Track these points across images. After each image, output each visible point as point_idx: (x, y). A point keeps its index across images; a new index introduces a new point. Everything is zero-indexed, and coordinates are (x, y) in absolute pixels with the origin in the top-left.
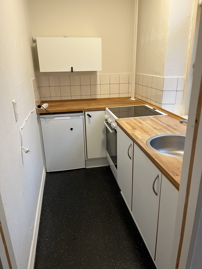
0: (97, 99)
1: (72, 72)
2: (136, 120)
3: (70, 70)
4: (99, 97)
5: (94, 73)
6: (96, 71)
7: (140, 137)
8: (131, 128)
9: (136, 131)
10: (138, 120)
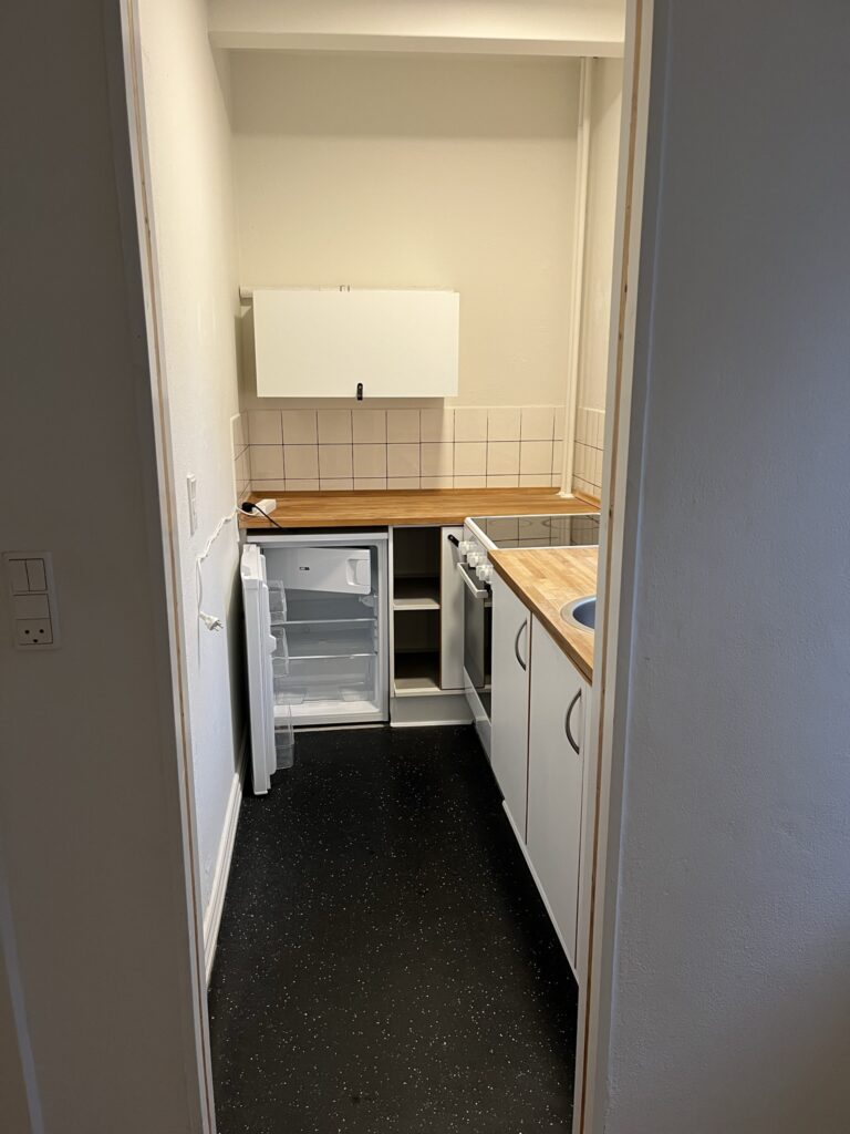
0: (439, 490)
1: (360, 398)
2: (553, 554)
3: (354, 394)
4: (446, 484)
5: (434, 404)
6: (442, 399)
7: (548, 597)
8: (530, 574)
9: (542, 583)
10: (558, 555)
